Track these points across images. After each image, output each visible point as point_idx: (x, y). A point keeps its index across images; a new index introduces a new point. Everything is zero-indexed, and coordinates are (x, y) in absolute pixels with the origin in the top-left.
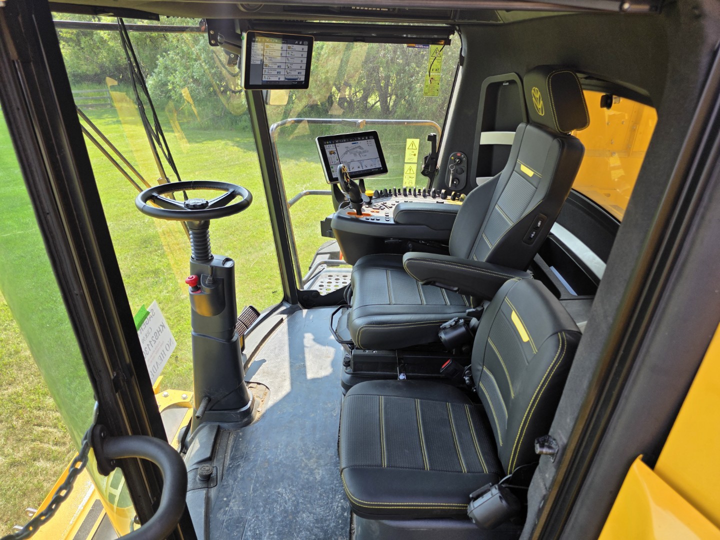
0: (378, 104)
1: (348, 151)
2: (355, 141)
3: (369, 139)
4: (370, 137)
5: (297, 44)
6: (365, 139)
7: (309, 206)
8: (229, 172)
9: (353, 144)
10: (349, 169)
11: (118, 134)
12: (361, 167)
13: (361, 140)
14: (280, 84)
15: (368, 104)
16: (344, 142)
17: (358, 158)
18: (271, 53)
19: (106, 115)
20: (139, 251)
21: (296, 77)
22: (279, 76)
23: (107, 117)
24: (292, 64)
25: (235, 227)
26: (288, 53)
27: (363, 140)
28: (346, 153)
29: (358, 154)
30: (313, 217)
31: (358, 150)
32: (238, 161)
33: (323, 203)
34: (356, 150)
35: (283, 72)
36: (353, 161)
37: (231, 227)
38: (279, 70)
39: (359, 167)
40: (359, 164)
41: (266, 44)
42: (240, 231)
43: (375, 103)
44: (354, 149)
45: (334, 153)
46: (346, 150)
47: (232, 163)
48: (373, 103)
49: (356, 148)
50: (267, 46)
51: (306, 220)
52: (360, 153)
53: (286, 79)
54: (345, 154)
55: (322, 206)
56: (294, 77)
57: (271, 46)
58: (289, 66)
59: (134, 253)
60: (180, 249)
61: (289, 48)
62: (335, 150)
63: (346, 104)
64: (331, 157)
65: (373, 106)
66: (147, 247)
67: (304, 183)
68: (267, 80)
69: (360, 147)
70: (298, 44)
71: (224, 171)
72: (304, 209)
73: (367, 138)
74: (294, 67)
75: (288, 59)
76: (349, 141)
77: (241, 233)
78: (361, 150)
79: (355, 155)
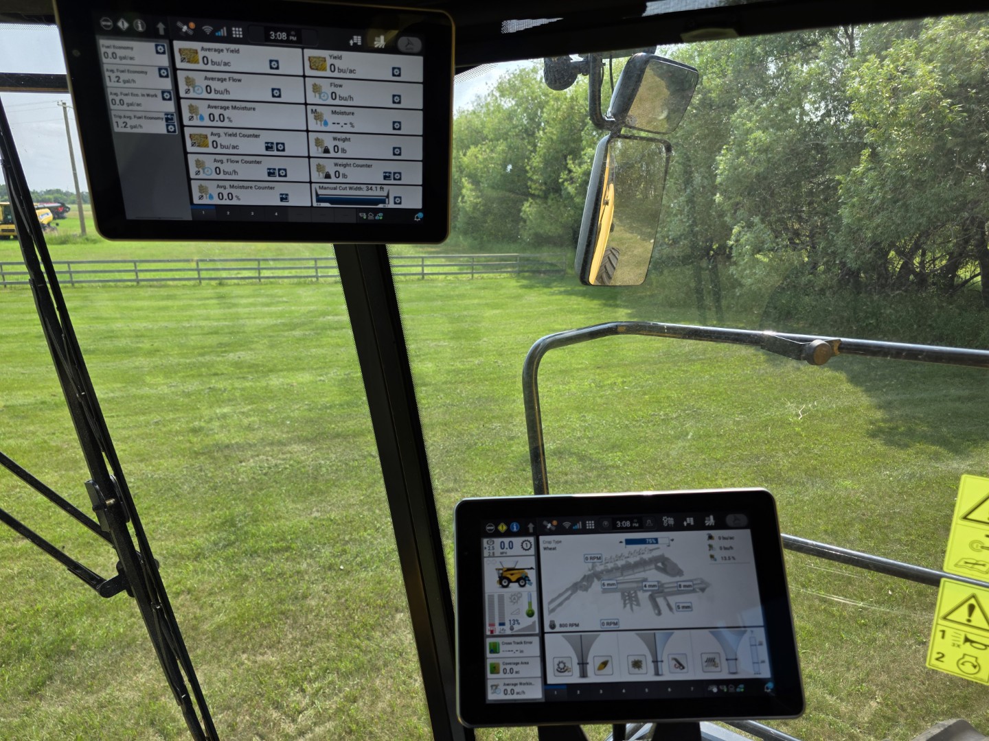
0: (979, 278)
1: (597, 576)
2: (642, 528)
3: (720, 525)
4: (730, 519)
5: (356, 48)
6: (699, 526)
7: (802, 445)
8: (683, 371)
9: (629, 542)
10: (583, 664)
11: (559, 308)
12: (648, 666)
13: (678, 527)
14: (292, 218)
15: (956, 279)
16: (584, 531)
17: (644, 616)
18: (215, 85)
19: (555, 284)
20: (512, 474)
21: (376, 193)
22: (281, 188)
23: (556, 286)
24: (343, 136)
25: (661, 460)
26: (316, 89)
27: (689, 528)
28: (582, 585)
29: (643, 596)
30: (804, 467)
31: (654, 576)
32: (704, 354)
33: (830, 444)
34: (640, 575)
35: (298, 171)
36: (612, 627)
37: (656, 460)
38: (277, 163)
39: (637, 664)
40: (642, 651)
41: (178, 45)
42: (667, 470)
43: (972, 278)
44: (628, 567)
45: (523, 580)
46: (585, 569)
47: (694, 357)
48: (968, 278)
49: (642, 564)
50: (190, 56)
51: (790, 469)
52: (658, 592)
53: (319, 200)
54: (576, 587)
55: (826, 448)
56: (364, 193)
57: (212, 56)
58: (330, 144)
59: (506, 475)
60: (566, 482)
61: (317, 64)
62: (532, 562)
63: (912, 277)
64: (501, 598)
65: (967, 281)
66: (524, 470)
67: (804, 401)
68: (216, 201)
69: (665, 565)
70: (367, 48)
71: (676, 368)
72: (791, 448)
73: (710, 521)
74: (355, 148)
75: (318, 117)
76: (613, 529)
77: (668, 474)
78: (664, 579)
79: (629, 598)
